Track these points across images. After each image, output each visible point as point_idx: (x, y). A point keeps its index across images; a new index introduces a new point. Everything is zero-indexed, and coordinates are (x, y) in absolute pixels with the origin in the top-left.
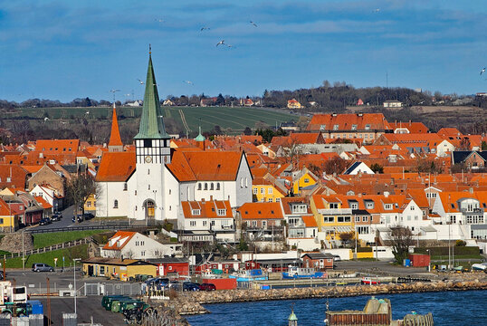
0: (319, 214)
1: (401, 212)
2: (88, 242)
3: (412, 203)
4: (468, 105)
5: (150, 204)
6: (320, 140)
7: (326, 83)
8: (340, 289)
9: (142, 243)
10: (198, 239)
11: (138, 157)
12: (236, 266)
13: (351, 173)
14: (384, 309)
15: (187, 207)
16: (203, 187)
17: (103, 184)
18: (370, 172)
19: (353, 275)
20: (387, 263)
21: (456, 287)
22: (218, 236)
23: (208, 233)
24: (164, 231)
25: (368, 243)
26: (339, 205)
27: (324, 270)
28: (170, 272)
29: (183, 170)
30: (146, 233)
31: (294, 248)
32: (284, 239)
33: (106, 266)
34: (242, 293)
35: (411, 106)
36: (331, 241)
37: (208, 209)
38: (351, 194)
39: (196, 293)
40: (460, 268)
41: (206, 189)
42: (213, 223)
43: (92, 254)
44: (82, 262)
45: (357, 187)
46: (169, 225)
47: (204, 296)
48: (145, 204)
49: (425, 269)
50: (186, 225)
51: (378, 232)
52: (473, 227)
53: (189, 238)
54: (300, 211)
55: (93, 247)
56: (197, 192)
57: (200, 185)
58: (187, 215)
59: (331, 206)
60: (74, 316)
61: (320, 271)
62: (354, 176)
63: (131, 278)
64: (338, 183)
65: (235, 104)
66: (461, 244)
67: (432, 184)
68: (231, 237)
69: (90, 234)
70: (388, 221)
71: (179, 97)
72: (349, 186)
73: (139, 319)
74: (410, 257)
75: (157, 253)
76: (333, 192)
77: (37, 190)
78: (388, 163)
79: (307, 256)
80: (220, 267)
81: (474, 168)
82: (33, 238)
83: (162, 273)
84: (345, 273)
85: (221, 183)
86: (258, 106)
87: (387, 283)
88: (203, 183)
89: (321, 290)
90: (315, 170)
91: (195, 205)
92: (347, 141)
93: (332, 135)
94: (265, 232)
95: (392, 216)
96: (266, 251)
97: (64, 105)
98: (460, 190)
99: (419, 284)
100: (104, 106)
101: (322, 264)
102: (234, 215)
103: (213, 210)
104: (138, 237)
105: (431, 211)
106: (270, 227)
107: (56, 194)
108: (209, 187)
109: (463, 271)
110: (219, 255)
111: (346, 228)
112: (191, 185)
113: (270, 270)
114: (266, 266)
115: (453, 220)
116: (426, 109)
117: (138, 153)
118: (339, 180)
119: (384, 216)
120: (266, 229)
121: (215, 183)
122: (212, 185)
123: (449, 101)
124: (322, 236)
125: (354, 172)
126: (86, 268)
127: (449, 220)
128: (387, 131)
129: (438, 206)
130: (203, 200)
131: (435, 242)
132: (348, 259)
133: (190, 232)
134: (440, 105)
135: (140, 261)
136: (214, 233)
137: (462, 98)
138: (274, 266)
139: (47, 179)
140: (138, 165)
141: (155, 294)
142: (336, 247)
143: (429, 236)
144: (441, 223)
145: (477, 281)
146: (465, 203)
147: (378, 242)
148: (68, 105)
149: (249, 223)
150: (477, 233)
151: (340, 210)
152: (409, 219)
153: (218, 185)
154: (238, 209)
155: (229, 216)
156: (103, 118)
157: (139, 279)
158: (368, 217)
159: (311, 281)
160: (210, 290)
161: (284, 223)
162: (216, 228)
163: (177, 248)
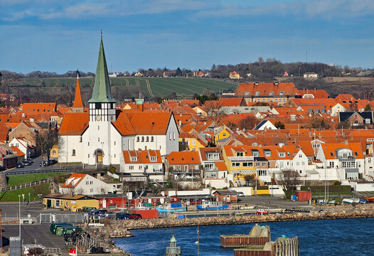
0: (228, 160)
1: (292, 159)
2: (50, 182)
3: (301, 152)
4: (369, 76)
5: (99, 153)
6: (243, 103)
7: (261, 59)
8: (238, 218)
9: (91, 183)
10: (135, 179)
11: (91, 117)
12: (162, 201)
13: (260, 129)
14: (265, 234)
15: (127, 155)
16: (141, 139)
17: (64, 137)
18: (274, 128)
19: (251, 207)
20: (279, 199)
21: (328, 217)
22: (151, 177)
23: (143, 175)
24: (109, 173)
25: (265, 183)
26: (244, 154)
27: (229, 203)
28: (112, 205)
29: (125, 127)
30: (95, 175)
31: (208, 186)
32: (201, 180)
33: (60, 200)
34: (161, 221)
35: (325, 76)
36: (237, 181)
37: (143, 157)
38: (255, 145)
39: (126, 221)
40: (333, 202)
41: (143, 141)
42: (146, 168)
43: (52, 191)
44: (43, 197)
45: (260, 140)
46: (113, 169)
47: (132, 223)
48: (95, 153)
49: (307, 202)
50: (126, 168)
51: (274, 174)
52: (347, 171)
53: (128, 179)
54: (214, 158)
55: (54, 185)
56: (136, 143)
57: (138, 138)
58: (127, 161)
59: (238, 154)
60: (18, 239)
61: (227, 204)
62: (261, 131)
63: (79, 210)
64: (246, 136)
65: (189, 75)
66: (337, 183)
67: (317, 138)
68: (160, 178)
69: (52, 176)
70: (282, 166)
71: (147, 70)
72: (254, 139)
73: (74, 240)
74: (297, 194)
75: (102, 190)
76: (241, 144)
77: (14, 142)
78: (289, 121)
79: (217, 192)
80: (150, 201)
81: (355, 125)
82: (7, 179)
83: (104, 206)
84: (246, 206)
85: (154, 136)
86: (207, 77)
87: (275, 213)
88: (140, 137)
89: (223, 218)
90: (232, 126)
91: (133, 153)
92: (264, 104)
93: (254, 100)
94: (187, 174)
95: (285, 162)
96: (187, 189)
97: (60, 76)
98: (339, 142)
99: (300, 214)
100: (90, 77)
101: (229, 199)
102: (163, 161)
103: (147, 157)
104: (88, 178)
105: (315, 158)
106: (190, 170)
107: (30, 145)
108: (145, 139)
109: (336, 204)
110: (151, 192)
111: (249, 171)
112: (131, 138)
113: (188, 203)
114: (185, 200)
115: (332, 165)
116: (336, 79)
117: (91, 114)
118: (247, 134)
119: (278, 162)
120: (187, 172)
121: (150, 137)
122: (148, 138)
123: (354, 73)
124: (230, 177)
125: (262, 128)
126: (45, 202)
127: (329, 165)
128: (296, 97)
129: (320, 154)
130: (140, 149)
131: (317, 182)
132: (250, 194)
133: (129, 174)
134: (347, 76)
135: (87, 196)
136: (147, 175)
137: (365, 71)
138: (191, 200)
139: (24, 133)
140: (90, 123)
141: (93, 222)
142: (241, 186)
143: (313, 178)
144: (322, 168)
145: (344, 212)
146: (341, 152)
147: (273, 182)
148: (63, 76)
149: (174, 167)
150: (350, 175)
151: (244, 158)
152: (298, 164)
153: (152, 138)
154: (166, 157)
155: (159, 161)
156: (87, 86)
157: (85, 210)
158: (267, 162)
159: (218, 212)
160: (137, 219)
161: (201, 167)
162: (149, 171)
163: (118, 187)
